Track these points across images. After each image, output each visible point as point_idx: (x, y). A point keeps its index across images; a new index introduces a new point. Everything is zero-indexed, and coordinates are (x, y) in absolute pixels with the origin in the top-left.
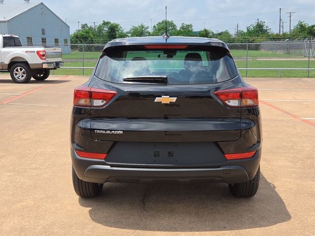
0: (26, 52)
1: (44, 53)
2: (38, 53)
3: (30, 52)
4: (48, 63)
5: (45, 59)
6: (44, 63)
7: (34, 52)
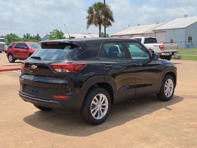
0: (154, 46)
1: (163, 47)
2: (160, 46)
3: (156, 46)
4: (164, 52)
5: (163, 50)
6: (163, 52)
7: (158, 46)
